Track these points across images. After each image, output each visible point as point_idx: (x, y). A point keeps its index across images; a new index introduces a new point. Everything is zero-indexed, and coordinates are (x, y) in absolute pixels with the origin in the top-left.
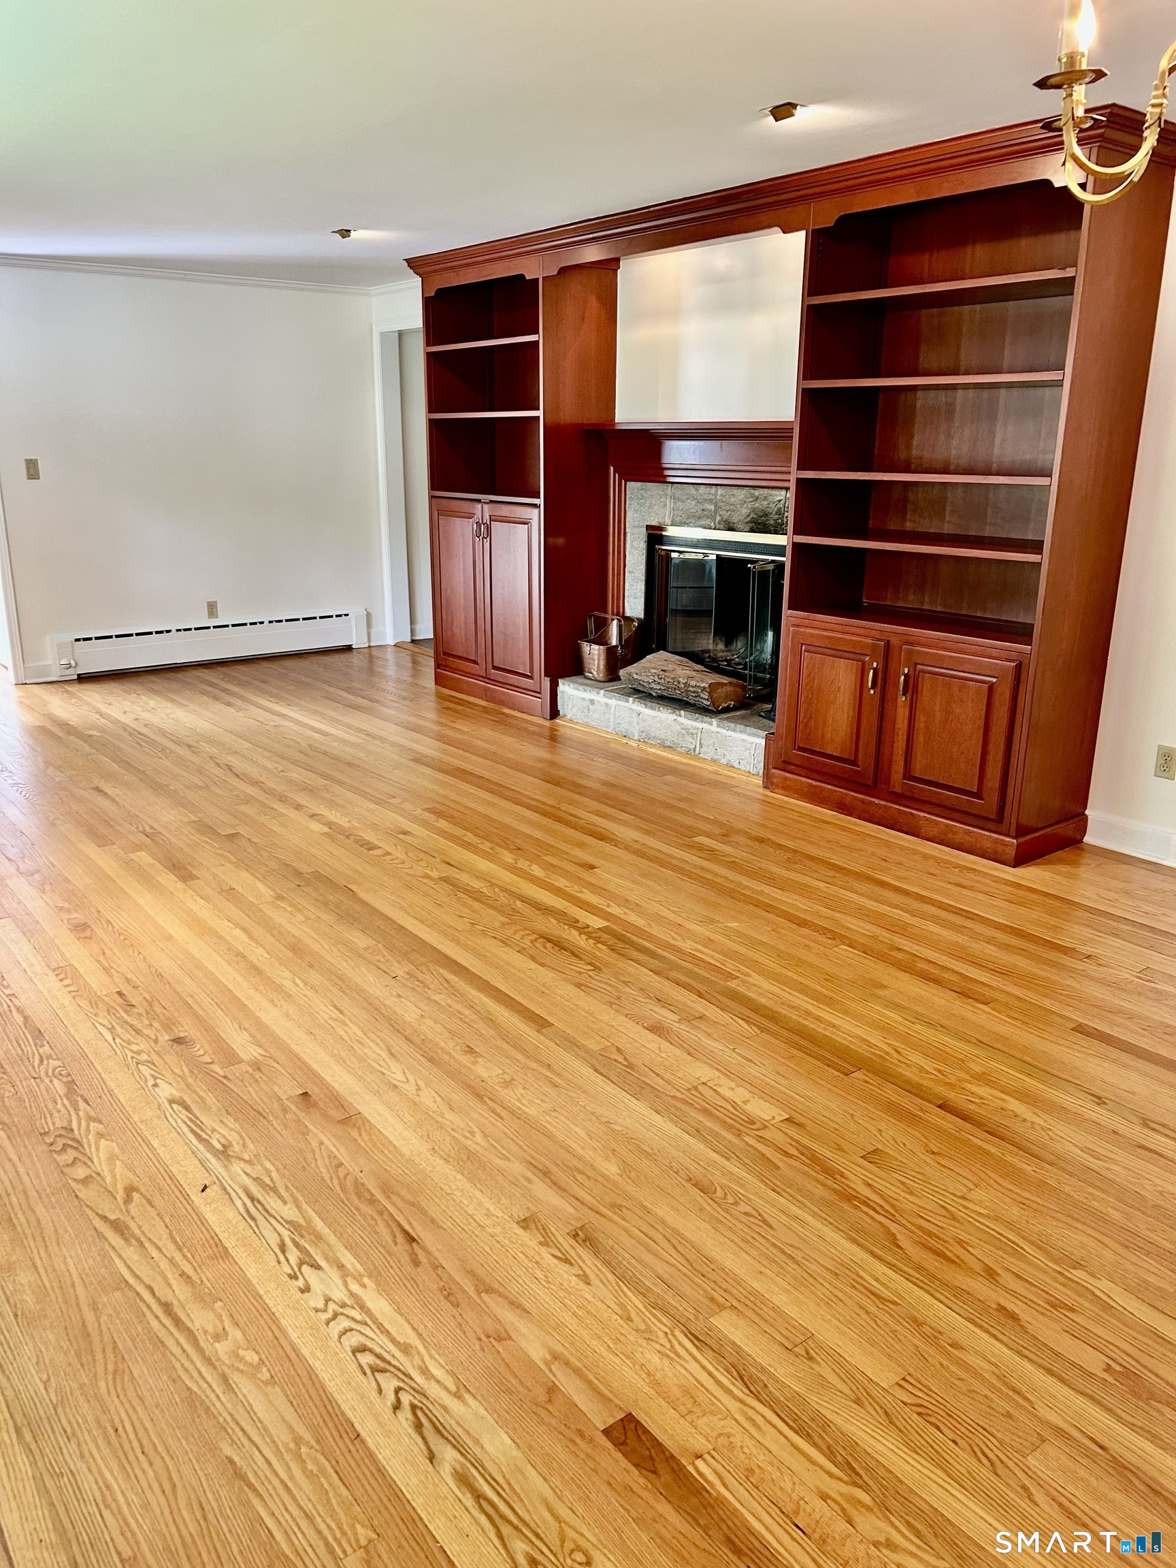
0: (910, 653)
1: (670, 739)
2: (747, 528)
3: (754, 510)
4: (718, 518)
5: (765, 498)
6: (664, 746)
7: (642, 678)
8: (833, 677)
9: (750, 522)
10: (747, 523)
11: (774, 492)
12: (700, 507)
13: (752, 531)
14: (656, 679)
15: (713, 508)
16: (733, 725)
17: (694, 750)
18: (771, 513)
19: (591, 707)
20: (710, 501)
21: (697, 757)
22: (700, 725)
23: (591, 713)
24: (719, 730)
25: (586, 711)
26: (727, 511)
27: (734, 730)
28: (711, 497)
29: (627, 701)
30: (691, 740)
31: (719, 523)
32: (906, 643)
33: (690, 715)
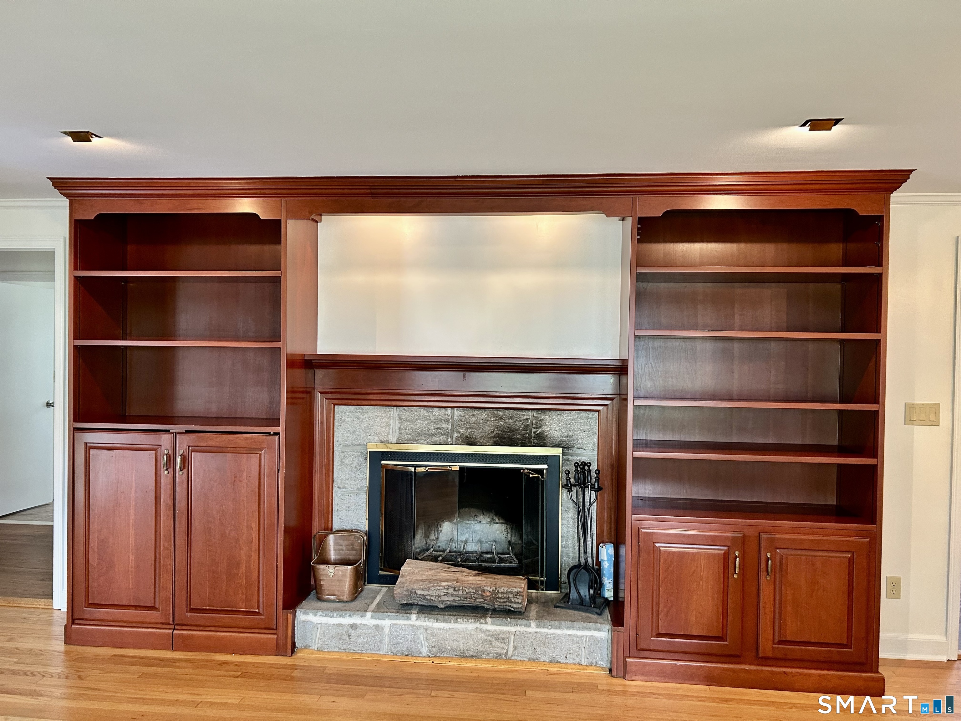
0: (772, 540)
1: (472, 647)
2: (491, 442)
3: (498, 428)
4: (456, 435)
5: (511, 418)
6: (463, 656)
7: (430, 593)
8: (694, 568)
9: (494, 437)
10: (490, 438)
11: (520, 413)
12: (432, 426)
13: (496, 444)
14: (451, 591)
15: (450, 427)
16: (556, 623)
17: (506, 654)
18: (518, 430)
19: (352, 632)
20: (447, 421)
21: (508, 660)
22: (512, 629)
23: (353, 639)
24: (538, 630)
25: (346, 637)
26: (468, 429)
27: (560, 628)
28: (446, 417)
29: (408, 619)
30: (501, 645)
31: (457, 439)
32: (766, 533)
33: (498, 621)
